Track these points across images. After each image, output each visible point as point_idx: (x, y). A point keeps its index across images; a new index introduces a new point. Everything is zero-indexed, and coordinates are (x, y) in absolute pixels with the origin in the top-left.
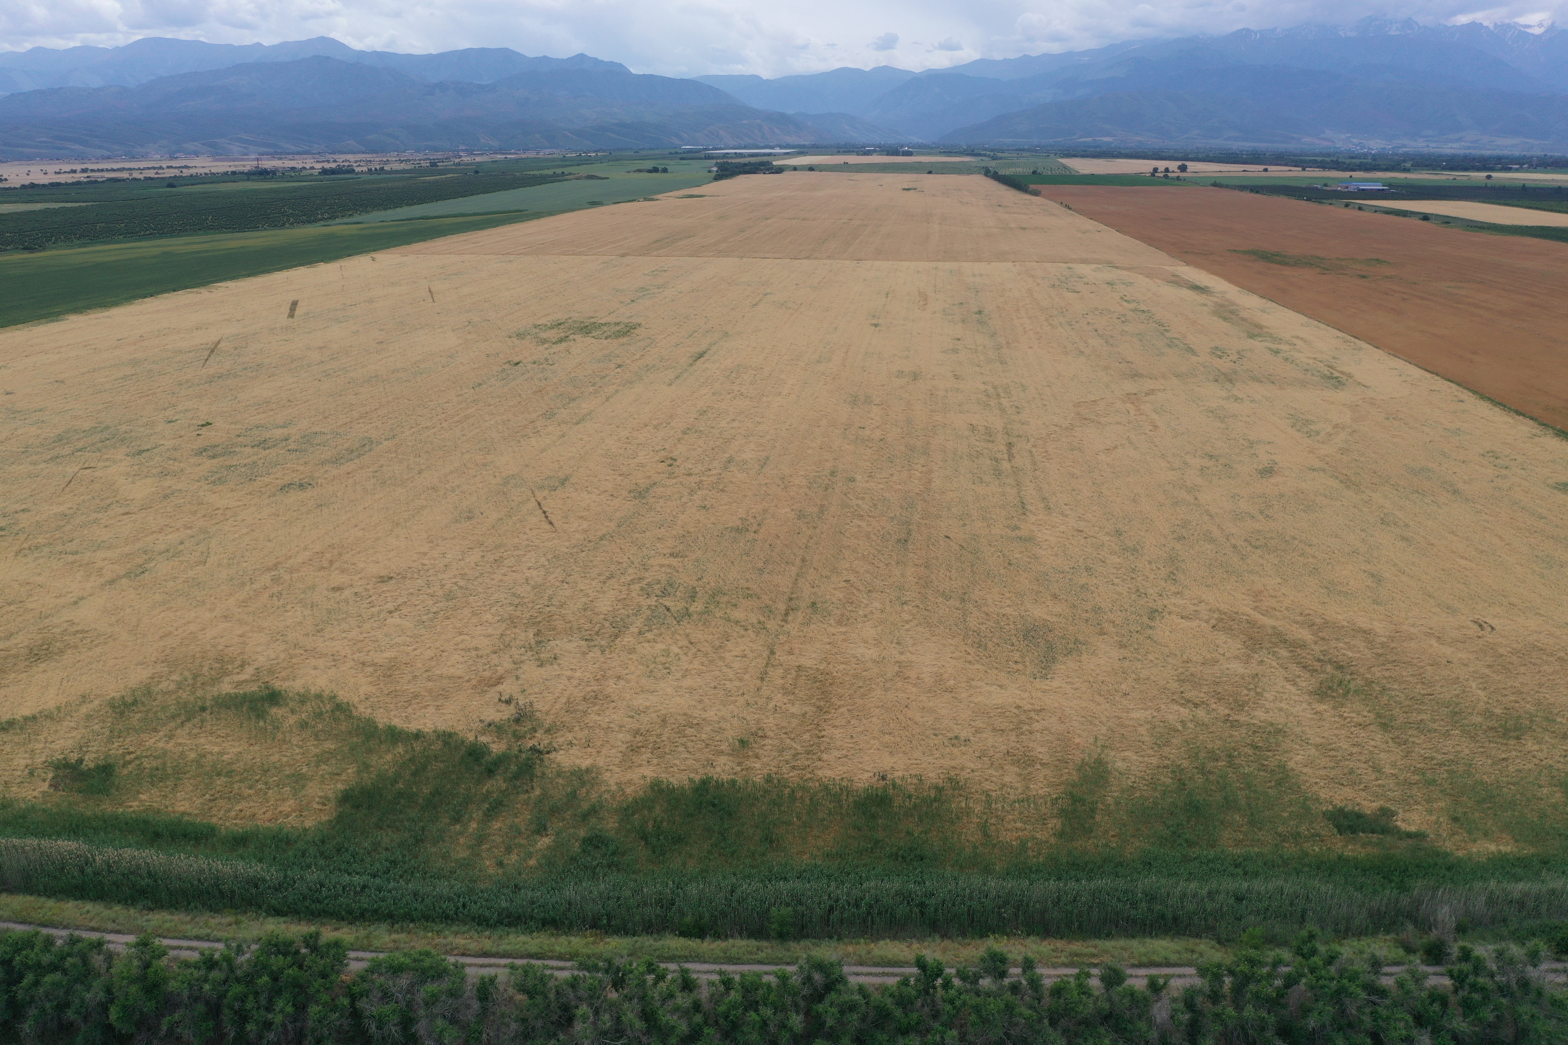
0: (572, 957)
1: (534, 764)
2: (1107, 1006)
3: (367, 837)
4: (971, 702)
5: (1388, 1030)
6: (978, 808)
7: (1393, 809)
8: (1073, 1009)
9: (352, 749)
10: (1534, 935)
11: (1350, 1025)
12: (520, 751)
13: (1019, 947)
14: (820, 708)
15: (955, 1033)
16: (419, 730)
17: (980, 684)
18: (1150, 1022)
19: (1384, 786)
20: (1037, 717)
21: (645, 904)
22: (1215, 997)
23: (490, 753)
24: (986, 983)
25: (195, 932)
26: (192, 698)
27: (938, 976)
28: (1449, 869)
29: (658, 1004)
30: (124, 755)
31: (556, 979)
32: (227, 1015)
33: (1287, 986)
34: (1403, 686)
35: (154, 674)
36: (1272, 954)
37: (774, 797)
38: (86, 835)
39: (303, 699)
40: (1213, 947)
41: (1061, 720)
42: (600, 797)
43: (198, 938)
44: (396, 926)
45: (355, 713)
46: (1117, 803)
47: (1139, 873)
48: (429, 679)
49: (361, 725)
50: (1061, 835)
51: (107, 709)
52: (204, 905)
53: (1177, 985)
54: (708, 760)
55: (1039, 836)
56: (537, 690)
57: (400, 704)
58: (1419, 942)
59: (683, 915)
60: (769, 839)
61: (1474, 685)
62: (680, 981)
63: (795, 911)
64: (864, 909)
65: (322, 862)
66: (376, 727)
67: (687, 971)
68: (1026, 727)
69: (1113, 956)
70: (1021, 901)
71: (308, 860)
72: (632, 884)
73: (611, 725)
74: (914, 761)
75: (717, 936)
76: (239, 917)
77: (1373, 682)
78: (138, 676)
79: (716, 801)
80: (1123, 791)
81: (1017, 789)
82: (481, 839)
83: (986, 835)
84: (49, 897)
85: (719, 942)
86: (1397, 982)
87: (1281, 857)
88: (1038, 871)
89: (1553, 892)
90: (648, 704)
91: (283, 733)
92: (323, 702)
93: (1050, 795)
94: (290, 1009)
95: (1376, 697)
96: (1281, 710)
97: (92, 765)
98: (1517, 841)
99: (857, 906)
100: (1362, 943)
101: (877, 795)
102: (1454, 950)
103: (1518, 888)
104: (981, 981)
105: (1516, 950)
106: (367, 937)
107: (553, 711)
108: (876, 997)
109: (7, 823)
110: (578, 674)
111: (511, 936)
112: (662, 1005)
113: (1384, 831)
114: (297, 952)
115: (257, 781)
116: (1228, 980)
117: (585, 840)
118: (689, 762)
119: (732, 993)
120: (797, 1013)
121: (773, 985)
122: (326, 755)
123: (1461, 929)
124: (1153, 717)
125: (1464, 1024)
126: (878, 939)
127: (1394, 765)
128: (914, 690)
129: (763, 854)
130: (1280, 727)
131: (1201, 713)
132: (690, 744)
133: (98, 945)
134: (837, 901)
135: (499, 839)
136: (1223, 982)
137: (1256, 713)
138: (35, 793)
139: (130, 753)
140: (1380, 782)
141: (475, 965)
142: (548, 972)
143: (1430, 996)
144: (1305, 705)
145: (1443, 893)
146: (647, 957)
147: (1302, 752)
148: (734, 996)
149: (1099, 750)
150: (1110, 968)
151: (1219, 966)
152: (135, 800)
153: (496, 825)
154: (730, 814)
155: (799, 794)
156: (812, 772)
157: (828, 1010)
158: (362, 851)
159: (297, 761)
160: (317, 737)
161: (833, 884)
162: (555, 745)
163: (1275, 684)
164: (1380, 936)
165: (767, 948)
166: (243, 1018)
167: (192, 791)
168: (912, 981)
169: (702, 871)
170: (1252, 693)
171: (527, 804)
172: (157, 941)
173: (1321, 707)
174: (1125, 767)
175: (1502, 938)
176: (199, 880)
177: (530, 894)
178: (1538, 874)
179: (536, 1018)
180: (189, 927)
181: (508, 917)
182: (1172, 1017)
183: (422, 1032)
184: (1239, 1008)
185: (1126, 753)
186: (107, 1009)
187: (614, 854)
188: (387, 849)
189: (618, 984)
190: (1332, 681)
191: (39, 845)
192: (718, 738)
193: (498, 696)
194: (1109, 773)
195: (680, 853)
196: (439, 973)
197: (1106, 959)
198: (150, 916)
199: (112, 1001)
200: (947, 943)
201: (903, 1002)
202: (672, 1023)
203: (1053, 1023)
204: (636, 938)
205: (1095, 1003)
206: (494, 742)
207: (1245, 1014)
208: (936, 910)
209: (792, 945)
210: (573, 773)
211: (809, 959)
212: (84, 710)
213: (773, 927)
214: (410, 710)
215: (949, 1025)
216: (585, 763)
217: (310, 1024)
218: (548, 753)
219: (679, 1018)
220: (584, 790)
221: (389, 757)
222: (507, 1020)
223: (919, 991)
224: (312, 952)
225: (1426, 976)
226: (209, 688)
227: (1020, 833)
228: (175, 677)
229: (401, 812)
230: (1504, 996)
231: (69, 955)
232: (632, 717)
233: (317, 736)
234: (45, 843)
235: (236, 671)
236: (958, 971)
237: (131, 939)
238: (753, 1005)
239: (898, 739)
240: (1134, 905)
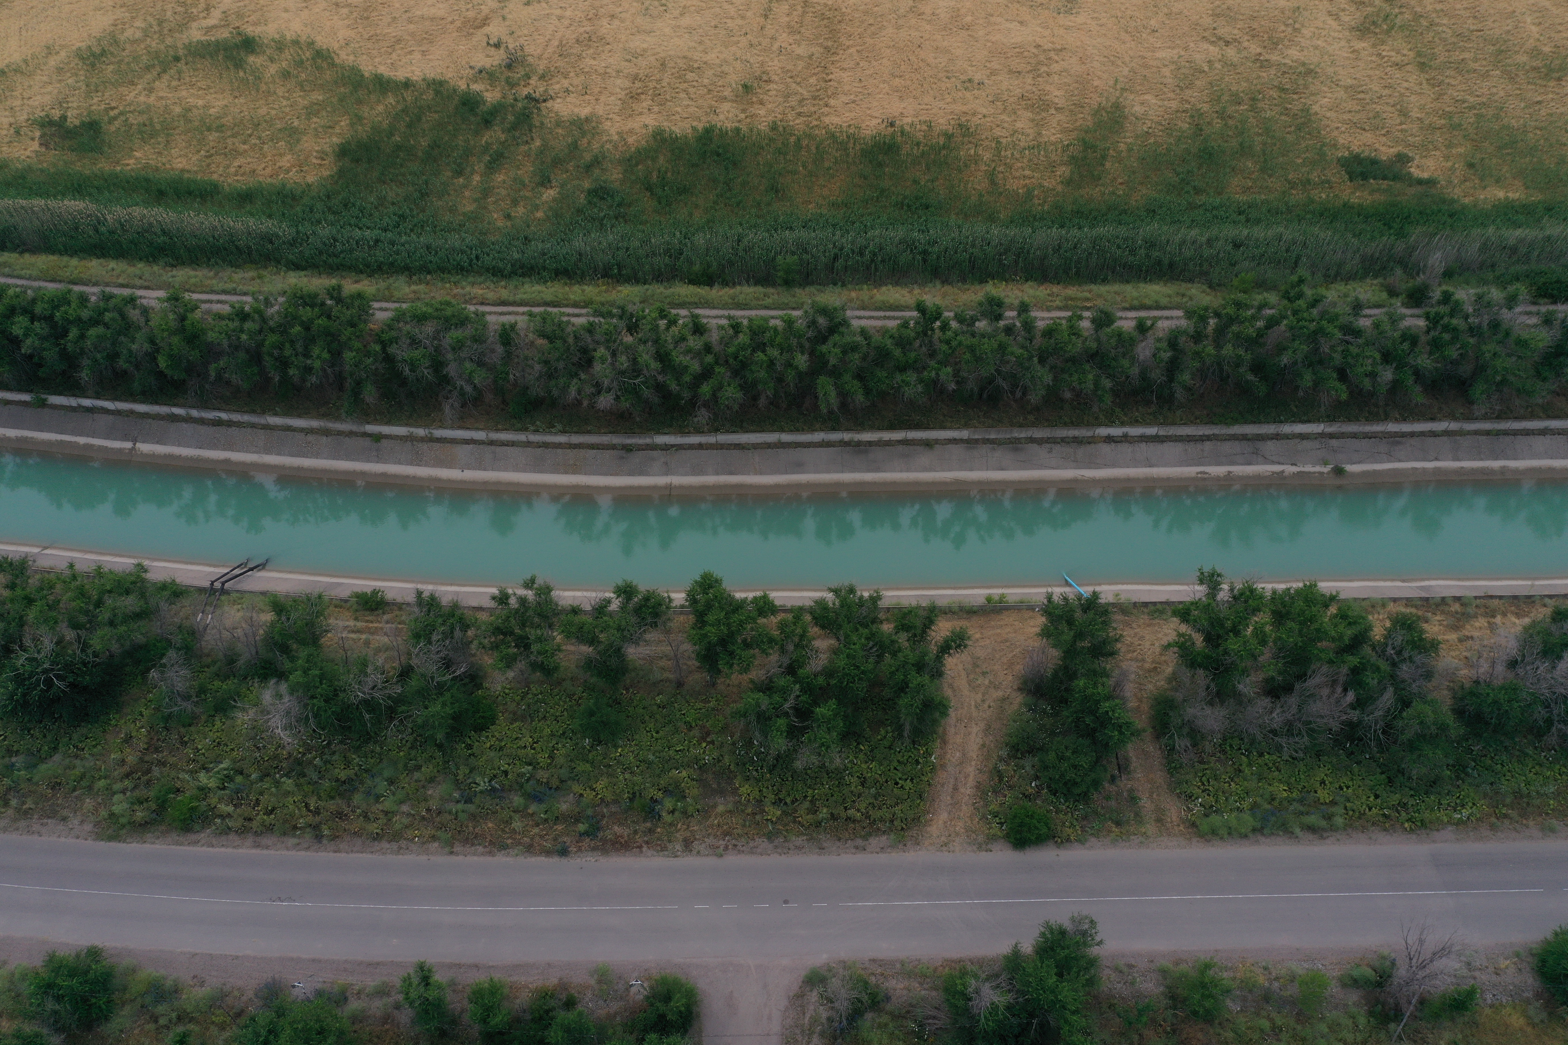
0: (587, 304)
1: (532, 113)
2: (1094, 345)
3: (371, 192)
4: (988, 41)
5: (1355, 366)
6: (987, 156)
7: (1410, 155)
8: (1061, 348)
9: (341, 100)
10: (1518, 279)
11: (1321, 362)
12: (516, 100)
13: (1016, 292)
14: (827, 48)
15: (949, 369)
16: (408, 79)
17: (999, 20)
18: (1133, 359)
19: (1406, 131)
20: (1056, 58)
21: (654, 254)
22: (1198, 337)
23: (484, 102)
24: (982, 325)
25: (221, 286)
26: (162, 47)
27: (937, 319)
28: (1451, 216)
29: (671, 346)
30: (107, 110)
31: (573, 325)
32: (268, 362)
33: (1268, 327)
34: (1453, 21)
35: (116, 20)
36: (1259, 297)
37: (780, 146)
38: (90, 195)
39: (280, 45)
40: (1204, 292)
41: (1082, 61)
42: (602, 147)
43: (225, 292)
44: (414, 278)
45: (337, 61)
46: (1130, 150)
47: (1143, 220)
48: (410, 21)
49: (346, 74)
50: (1068, 182)
51: (76, 60)
52: (224, 261)
53: (1164, 325)
54: (711, 107)
55: (1046, 184)
56: (526, 32)
57: (383, 50)
58: (1404, 286)
59: (692, 263)
60: (774, 189)
61: (1529, 20)
62: (691, 325)
63: (801, 259)
64: (868, 256)
65: (331, 217)
66: (362, 76)
67: (697, 316)
68: (1044, 69)
69: (1106, 300)
70: (1022, 248)
71: (317, 216)
72: (640, 235)
73: (608, 70)
74: (924, 107)
75: (725, 283)
76: (261, 272)
77: (1421, 16)
78: (100, 23)
79: (721, 151)
80: (1137, 137)
81: (1028, 135)
82: (486, 192)
83: (993, 182)
84: (71, 256)
85: (727, 289)
86: (1374, 323)
87: (1286, 203)
88: (1042, 219)
89: (1548, 238)
90: (645, 46)
91: (266, 84)
92: (301, 48)
93: (1062, 141)
94: (326, 355)
95: (1422, 34)
96: (1316, 48)
97: (77, 122)
98: (1527, 188)
99: (861, 254)
100: (1349, 287)
101: (884, 143)
102: (1436, 294)
103: (1514, 235)
104: (977, 324)
105: (1496, 294)
106: (388, 288)
107: (546, 55)
108: (877, 338)
109: (8, 184)
110: (568, 13)
111: (526, 286)
112: (675, 348)
113: (1396, 178)
114: (323, 304)
115: (250, 136)
116: (1212, 322)
117: (589, 192)
118: (692, 109)
119: (741, 336)
120: (803, 353)
121: (780, 329)
122: (316, 107)
123: (1448, 274)
124: (1180, 57)
125: (1428, 361)
126: (880, 285)
127: (1422, 108)
128: (928, 27)
129: (769, 204)
130: (1312, 67)
131: (1231, 52)
132: (691, 90)
133: (132, 300)
134: (841, 249)
135: (503, 192)
136: (1208, 324)
137: (1290, 52)
138: (28, 153)
139: (113, 109)
140: (1404, 126)
141: (495, 313)
142: (565, 319)
143: (1402, 336)
144: (1343, 43)
145: (1440, 239)
146: (658, 304)
147: (1329, 95)
148: (743, 338)
149: (1118, 93)
150: (1102, 312)
151: (1206, 309)
152: (130, 157)
153: (500, 178)
154: (735, 164)
155: (805, 142)
156: (819, 119)
157: (831, 351)
158: (369, 206)
159: (287, 114)
160: (302, 89)
161: (838, 233)
162: (551, 92)
163: (1316, 19)
164: (1368, 281)
165: (773, 294)
166: (284, 364)
167: (186, 148)
168: (912, 324)
169: (708, 222)
170: (1290, 29)
171: (529, 156)
172: (187, 296)
173: (1359, 45)
174: (1142, 112)
175: (1485, 282)
176: (214, 237)
177: (540, 246)
178: (1539, 221)
179: (558, 360)
180: (214, 281)
181: (522, 267)
182: (1154, 355)
183: (452, 374)
184: (1218, 346)
185: (1146, 97)
186: (155, 358)
187: (620, 205)
188: (393, 204)
189: (632, 329)
190: (1378, 15)
191: (46, 205)
192: (720, 83)
193: (486, 39)
194: (1126, 118)
195: (686, 204)
196: (462, 321)
197: (1099, 303)
198: (174, 273)
199: (158, 351)
200: (947, 288)
201: (902, 342)
202: (685, 363)
203: (1042, 361)
204: (646, 286)
205: (1083, 343)
206: (487, 91)
207: (1224, 352)
208: (938, 258)
209: (798, 291)
210: (573, 123)
211: (814, 305)
212: (52, 62)
213: (779, 274)
214: (394, 56)
215: (944, 363)
216: (584, 112)
217: (347, 367)
218: (545, 101)
219: (692, 359)
220: (585, 141)
221: (380, 108)
222: (530, 362)
223: (918, 333)
224: (337, 303)
225: (1403, 317)
226: (177, 35)
227: (1027, 181)
228: (139, 23)
229: (401, 166)
230: (1473, 336)
231: (106, 310)
232: (630, 61)
233: (302, 86)
234: (52, 203)
235: (201, 15)
236: (956, 315)
237: (161, 294)
238: (761, 347)
239: (909, 83)
240: (1133, 252)
